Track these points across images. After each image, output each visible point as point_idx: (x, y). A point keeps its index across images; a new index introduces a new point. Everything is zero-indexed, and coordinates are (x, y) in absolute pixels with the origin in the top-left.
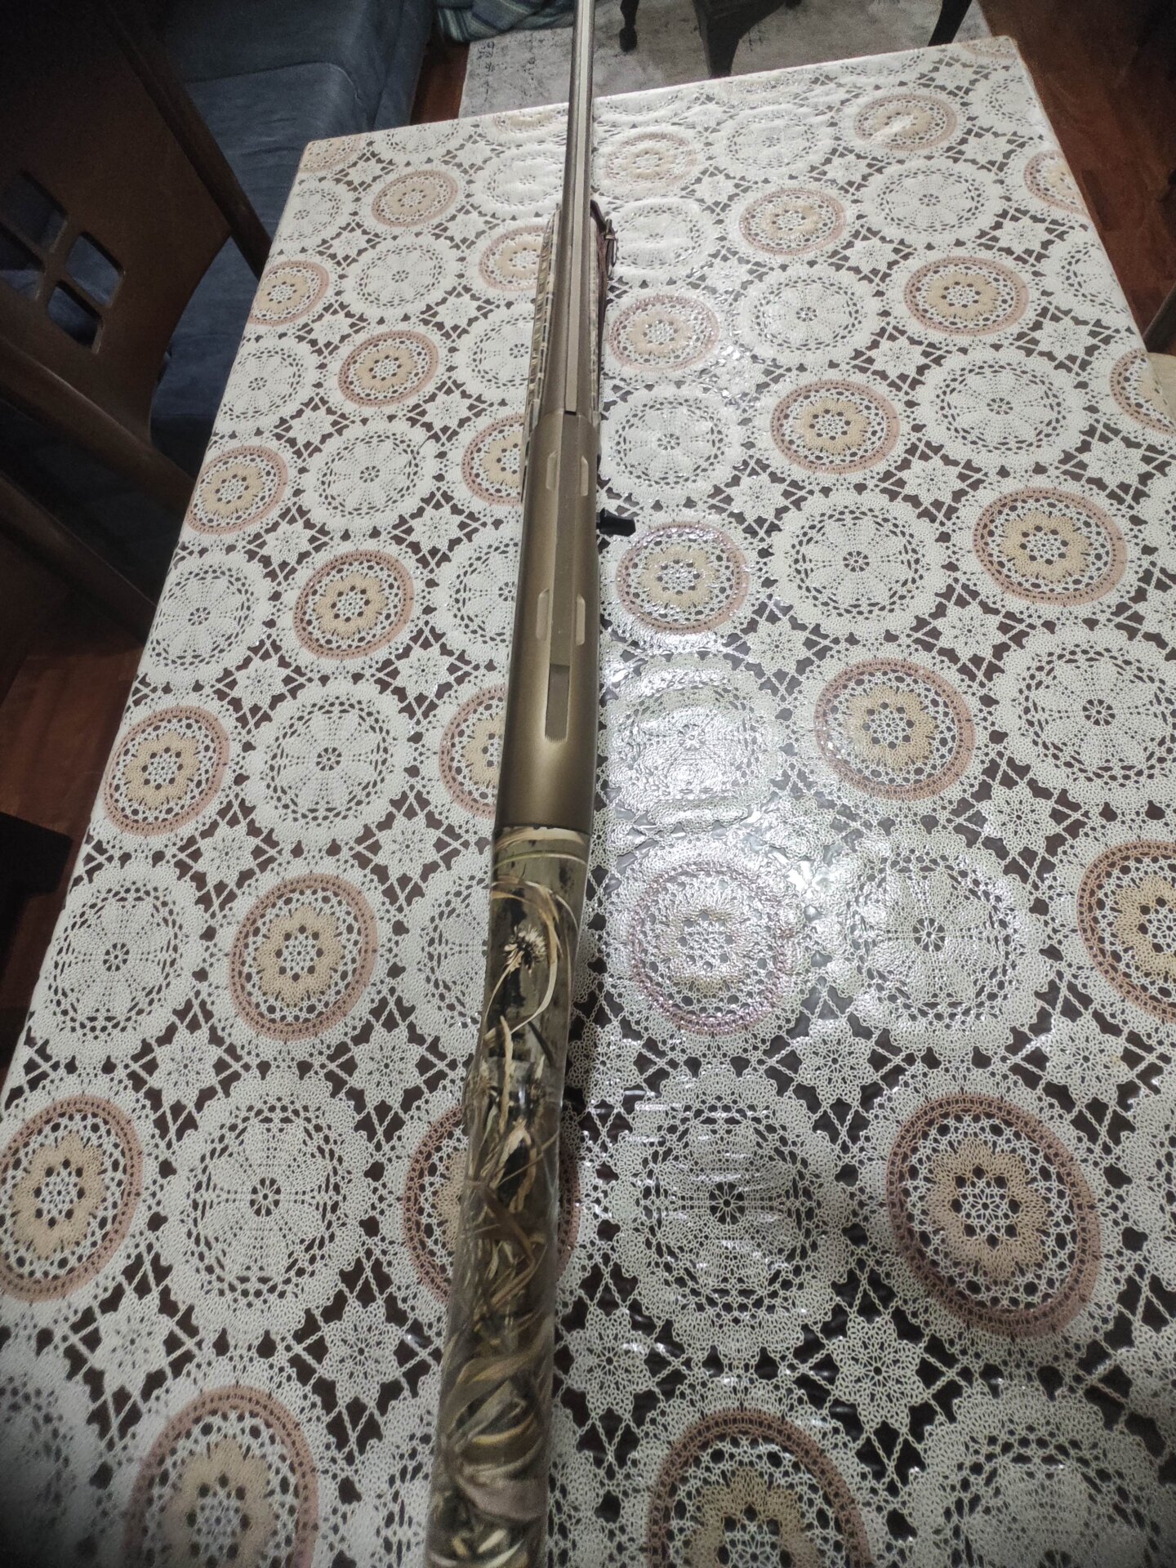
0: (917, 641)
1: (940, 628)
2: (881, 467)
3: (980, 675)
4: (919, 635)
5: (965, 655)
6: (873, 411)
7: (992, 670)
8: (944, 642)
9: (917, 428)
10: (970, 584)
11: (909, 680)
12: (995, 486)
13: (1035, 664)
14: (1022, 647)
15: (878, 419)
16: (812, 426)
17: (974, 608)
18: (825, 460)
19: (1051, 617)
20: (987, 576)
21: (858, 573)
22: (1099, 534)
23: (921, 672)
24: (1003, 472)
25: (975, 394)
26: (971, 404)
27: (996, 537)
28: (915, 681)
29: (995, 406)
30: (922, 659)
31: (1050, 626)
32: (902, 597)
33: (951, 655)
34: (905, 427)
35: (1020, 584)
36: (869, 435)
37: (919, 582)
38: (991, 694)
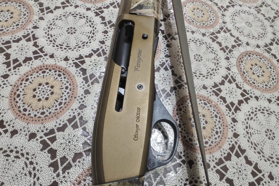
0: (213, 91)
1: (222, 89)
2: (212, 30)
3: (233, 109)
4: (214, 89)
5: (229, 101)
6: (212, 13)
7: (237, 109)
8: (222, 94)
9: (224, 23)
10: (234, 76)
11: (208, 105)
12: (245, 47)
13: (251, 111)
14: (248, 103)
15: (213, 16)
16: (193, 11)
17: (234, 85)
18: (194, 23)
19: (258, 95)
20: (239, 75)
21: (198, 62)
22: (274, 72)
23: (213, 103)
24: (248, 44)
25: (242, 19)
26: (241, 21)
27: (243, 63)
28: (211, 106)
29: (247, 24)
30: (214, 98)
31: (257, 98)
32: (211, 74)
33: (224, 99)
34: (221, 21)
35: (249, 81)
36: (209, 20)
37: (217, 71)
38: (236, 118)
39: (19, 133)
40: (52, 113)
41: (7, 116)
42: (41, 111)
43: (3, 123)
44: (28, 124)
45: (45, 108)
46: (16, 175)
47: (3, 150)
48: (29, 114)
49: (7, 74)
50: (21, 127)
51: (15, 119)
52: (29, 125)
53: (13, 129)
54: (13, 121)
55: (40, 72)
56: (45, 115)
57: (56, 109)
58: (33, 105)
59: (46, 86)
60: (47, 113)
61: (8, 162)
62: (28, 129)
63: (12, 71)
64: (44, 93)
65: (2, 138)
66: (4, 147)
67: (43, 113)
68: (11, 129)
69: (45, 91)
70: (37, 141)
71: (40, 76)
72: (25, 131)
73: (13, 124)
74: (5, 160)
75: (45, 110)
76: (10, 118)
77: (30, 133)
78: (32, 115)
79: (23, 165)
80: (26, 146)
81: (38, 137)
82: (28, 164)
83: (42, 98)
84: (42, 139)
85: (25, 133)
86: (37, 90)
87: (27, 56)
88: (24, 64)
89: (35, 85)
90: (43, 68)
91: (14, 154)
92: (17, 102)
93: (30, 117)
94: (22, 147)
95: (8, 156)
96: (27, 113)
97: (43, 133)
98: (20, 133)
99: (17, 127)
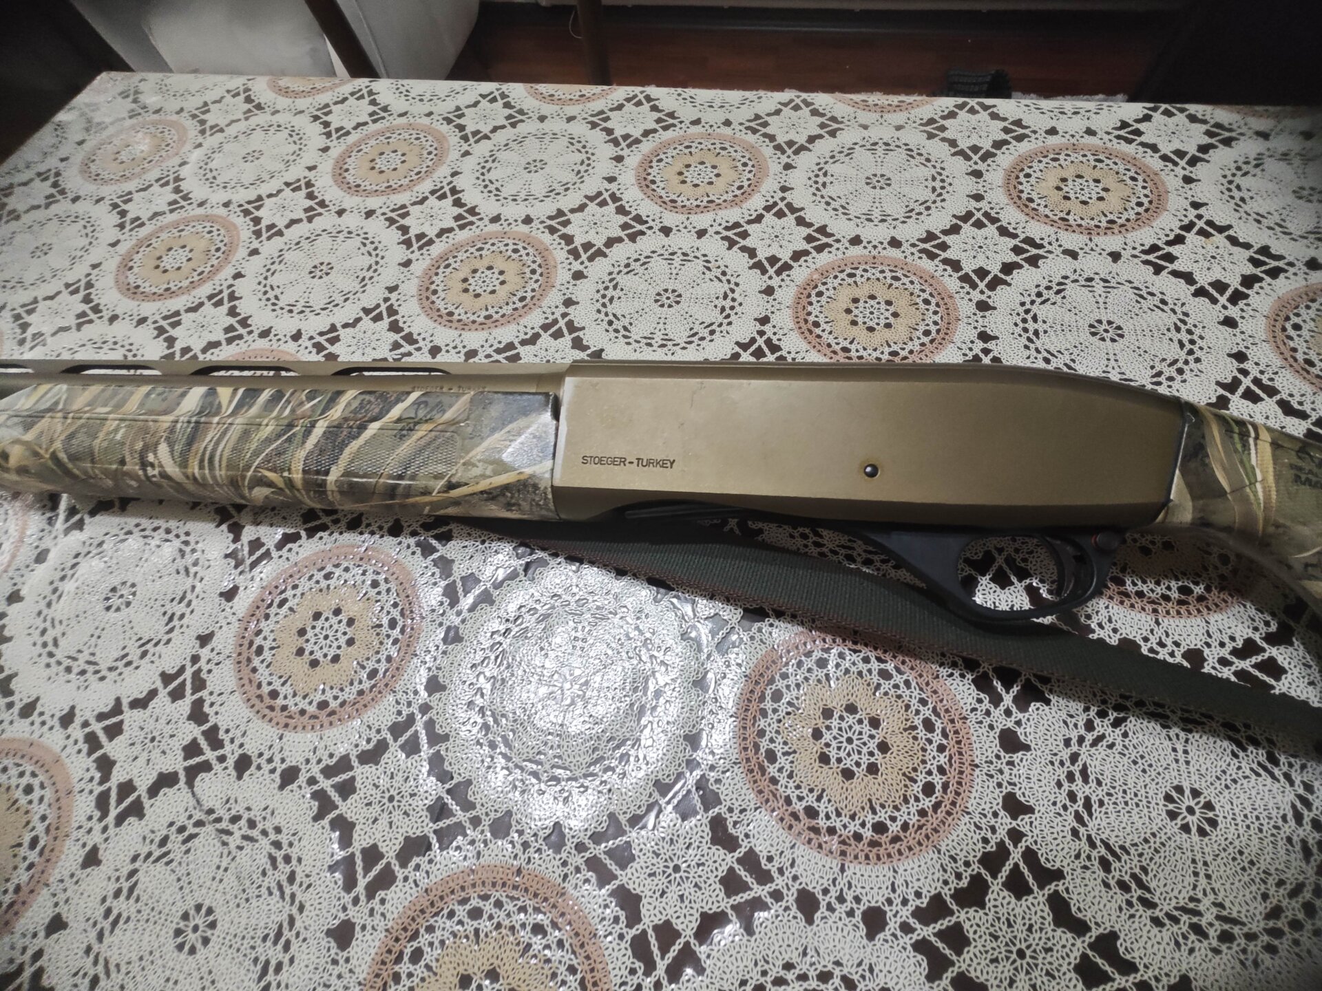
39: (1009, 788)
40: (924, 696)
41: (965, 848)
42: (921, 732)
43: (989, 853)
44: (977, 766)
45: (909, 724)
46: (1135, 763)
47: (1076, 825)
48: (941, 770)
49: (798, 901)
50: (991, 785)
51: (968, 813)
52: (977, 761)
53: (1002, 813)
54: (977, 820)
55: (772, 770)
56: (933, 718)
57: (907, 683)
58: (907, 764)
59: (827, 737)
60: (926, 712)
61: (1106, 800)
62: (991, 762)
63: (779, 882)
64: (855, 737)
65: (1039, 840)
66: (1066, 824)
67: (929, 725)
68: (1005, 820)
69: (846, 736)
70: (1024, 721)
71: (788, 767)
72: (1001, 772)
73: (985, 816)
74: (1103, 809)
75: (918, 721)
76: (970, 835)
77: (1002, 754)
78: (943, 759)
79: (1101, 750)
80: (1047, 751)
81: (1010, 724)
82: (1096, 733)
83: (876, 741)
84: (1014, 710)
85: (1006, 769)
86: (848, 763)
87: (708, 838)
88: (744, 844)
89: (829, 778)
90: (754, 761)
91: (1078, 786)
92: (905, 827)
93: (951, 765)
94: (1052, 763)
95: (1088, 804)
96: (937, 780)
97: (992, 709)
98: (1010, 784)
99: (994, 799)
